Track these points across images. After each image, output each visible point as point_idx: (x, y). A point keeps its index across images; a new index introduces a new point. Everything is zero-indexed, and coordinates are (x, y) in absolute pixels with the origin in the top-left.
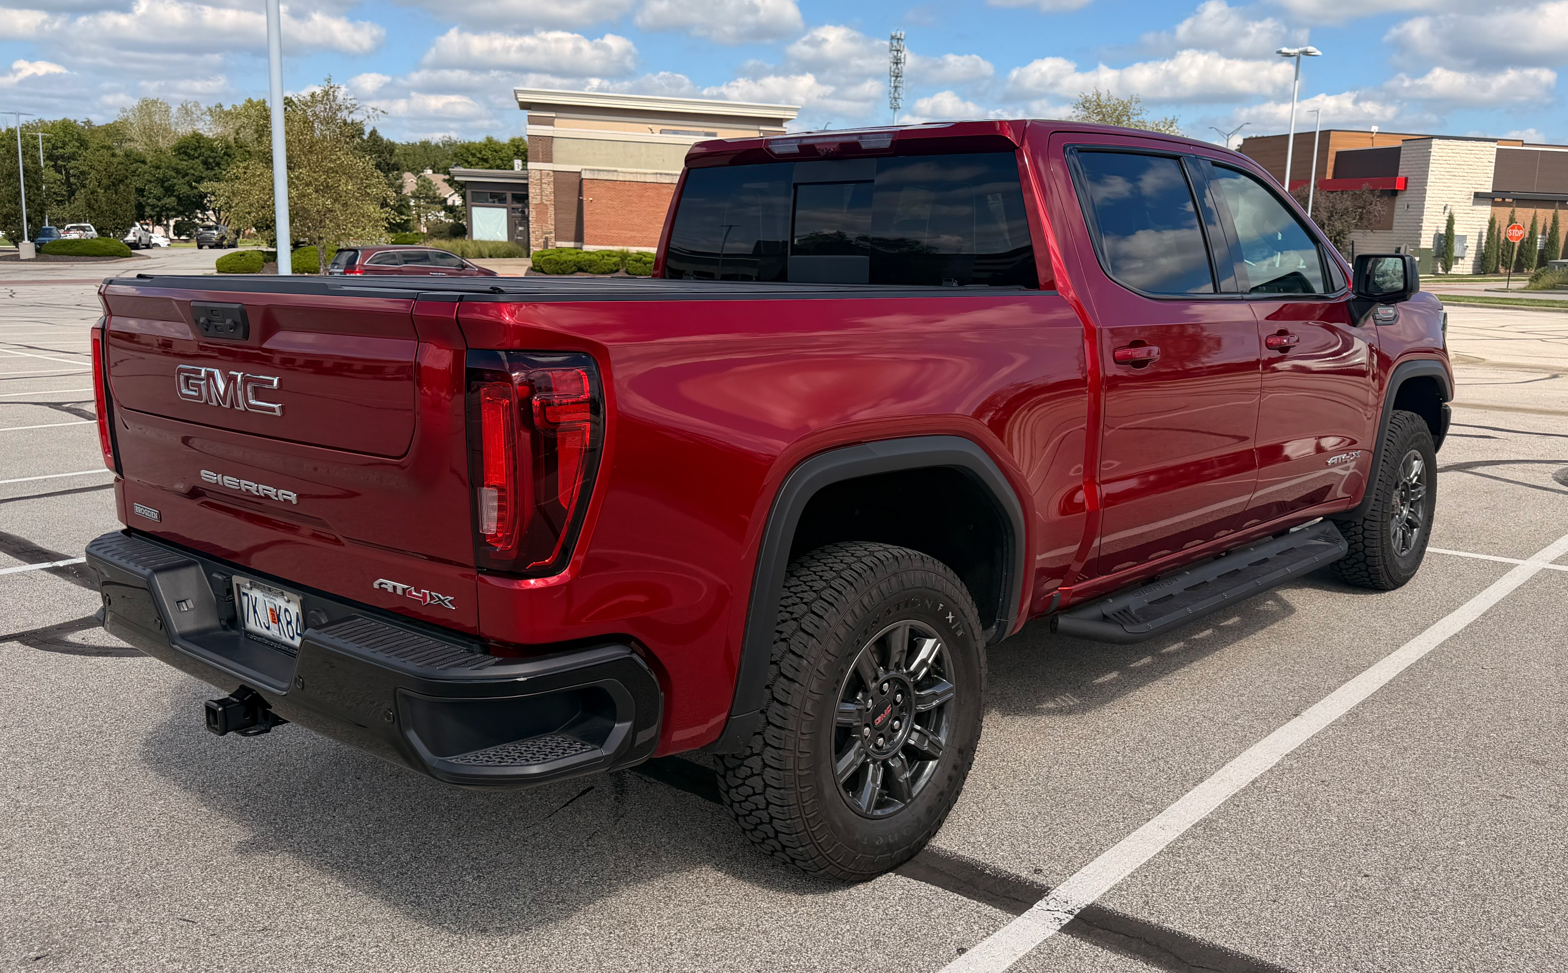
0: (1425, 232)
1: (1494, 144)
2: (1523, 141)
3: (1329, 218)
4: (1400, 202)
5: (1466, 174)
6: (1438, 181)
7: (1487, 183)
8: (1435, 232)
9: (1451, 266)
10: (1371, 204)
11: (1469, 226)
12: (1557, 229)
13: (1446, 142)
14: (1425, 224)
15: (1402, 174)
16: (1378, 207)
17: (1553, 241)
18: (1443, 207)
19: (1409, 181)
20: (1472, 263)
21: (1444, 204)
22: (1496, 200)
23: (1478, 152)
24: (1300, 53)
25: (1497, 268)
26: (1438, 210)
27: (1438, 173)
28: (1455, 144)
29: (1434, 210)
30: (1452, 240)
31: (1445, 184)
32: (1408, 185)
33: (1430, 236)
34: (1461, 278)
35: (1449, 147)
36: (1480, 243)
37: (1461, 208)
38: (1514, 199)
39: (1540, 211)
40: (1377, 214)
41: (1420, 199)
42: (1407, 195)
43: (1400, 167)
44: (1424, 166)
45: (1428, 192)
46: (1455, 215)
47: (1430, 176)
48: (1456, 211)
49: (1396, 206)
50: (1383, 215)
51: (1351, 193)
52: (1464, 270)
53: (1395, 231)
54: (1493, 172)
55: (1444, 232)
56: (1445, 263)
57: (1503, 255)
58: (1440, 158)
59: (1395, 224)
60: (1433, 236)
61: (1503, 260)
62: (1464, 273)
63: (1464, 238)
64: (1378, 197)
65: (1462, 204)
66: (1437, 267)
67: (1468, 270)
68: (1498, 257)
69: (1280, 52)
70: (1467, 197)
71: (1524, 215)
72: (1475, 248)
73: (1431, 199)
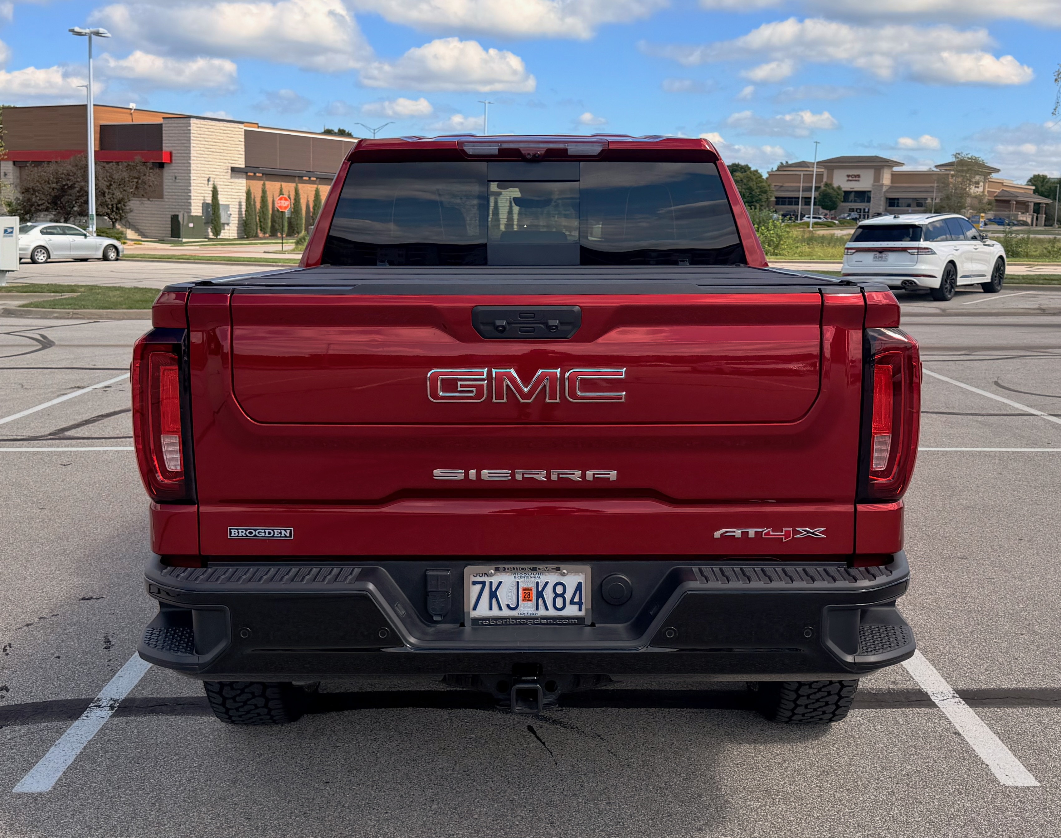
0: (194, 201)
1: (241, 126)
2: (257, 124)
3: (109, 187)
4: (168, 173)
5: (222, 151)
6: (199, 155)
7: (240, 159)
8: (202, 201)
9: (220, 232)
10: (145, 175)
11: (230, 196)
12: (299, 200)
13: (202, 121)
14: (193, 194)
15: (166, 147)
16: (151, 177)
17: (297, 211)
18: (206, 179)
19: (173, 155)
20: (236, 228)
21: (208, 176)
22: (249, 174)
23: (229, 132)
24: (91, 33)
25: (257, 233)
26: (202, 182)
27: (199, 149)
28: (210, 124)
29: (199, 182)
30: (219, 209)
31: (206, 159)
32: (173, 158)
33: (198, 204)
34: (229, 242)
35: (206, 126)
36: (240, 212)
37: (221, 180)
38: (263, 174)
39: (284, 184)
40: (151, 184)
41: (186, 171)
42: (173, 168)
43: (164, 142)
44: (185, 142)
45: (192, 165)
46: (218, 187)
47: (192, 152)
48: (219, 183)
49: (164, 178)
50: (157, 185)
51: (126, 164)
52: (231, 235)
53: (166, 200)
54: (244, 150)
55: (210, 202)
56: (215, 229)
57: (260, 222)
58: (199, 136)
59: (165, 194)
60: (201, 205)
61: (261, 226)
62: (231, 238)
63: (228, 206)
64: (150, 169)
65: (222, 177)
66: (208, 232)
67: (233, 235)
68: (257, 224)
69: (72, 31)
70: (226, 171)
71: (273, 187)
72: (237, 216)
73: (195, 172)
